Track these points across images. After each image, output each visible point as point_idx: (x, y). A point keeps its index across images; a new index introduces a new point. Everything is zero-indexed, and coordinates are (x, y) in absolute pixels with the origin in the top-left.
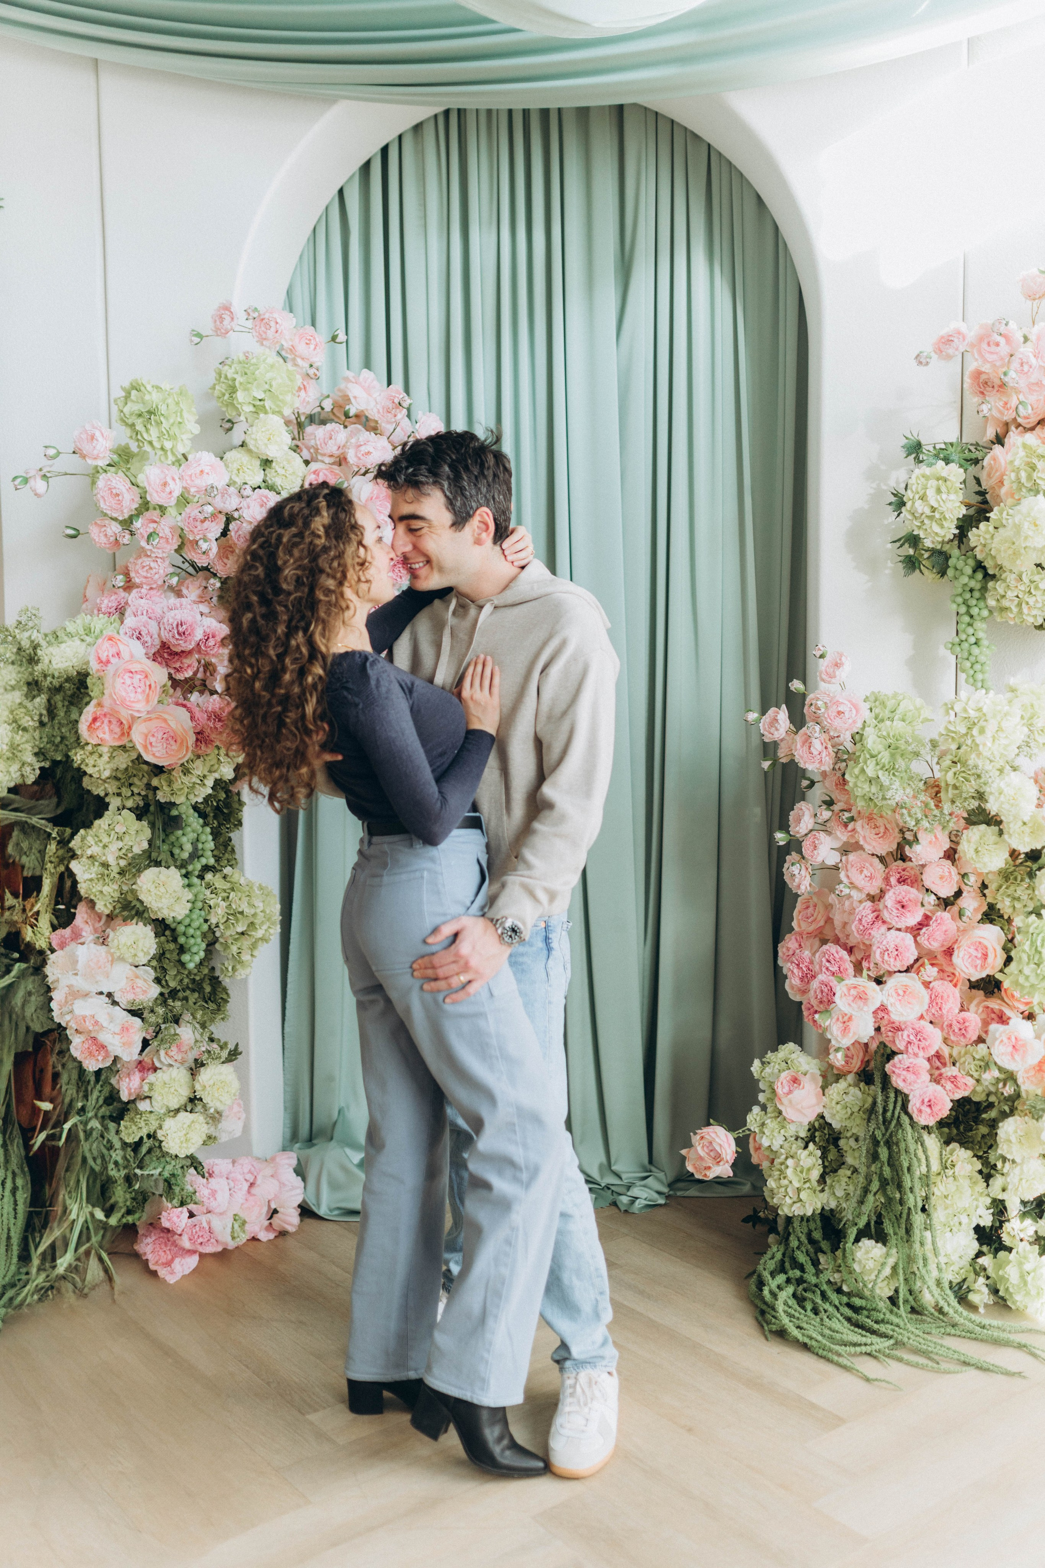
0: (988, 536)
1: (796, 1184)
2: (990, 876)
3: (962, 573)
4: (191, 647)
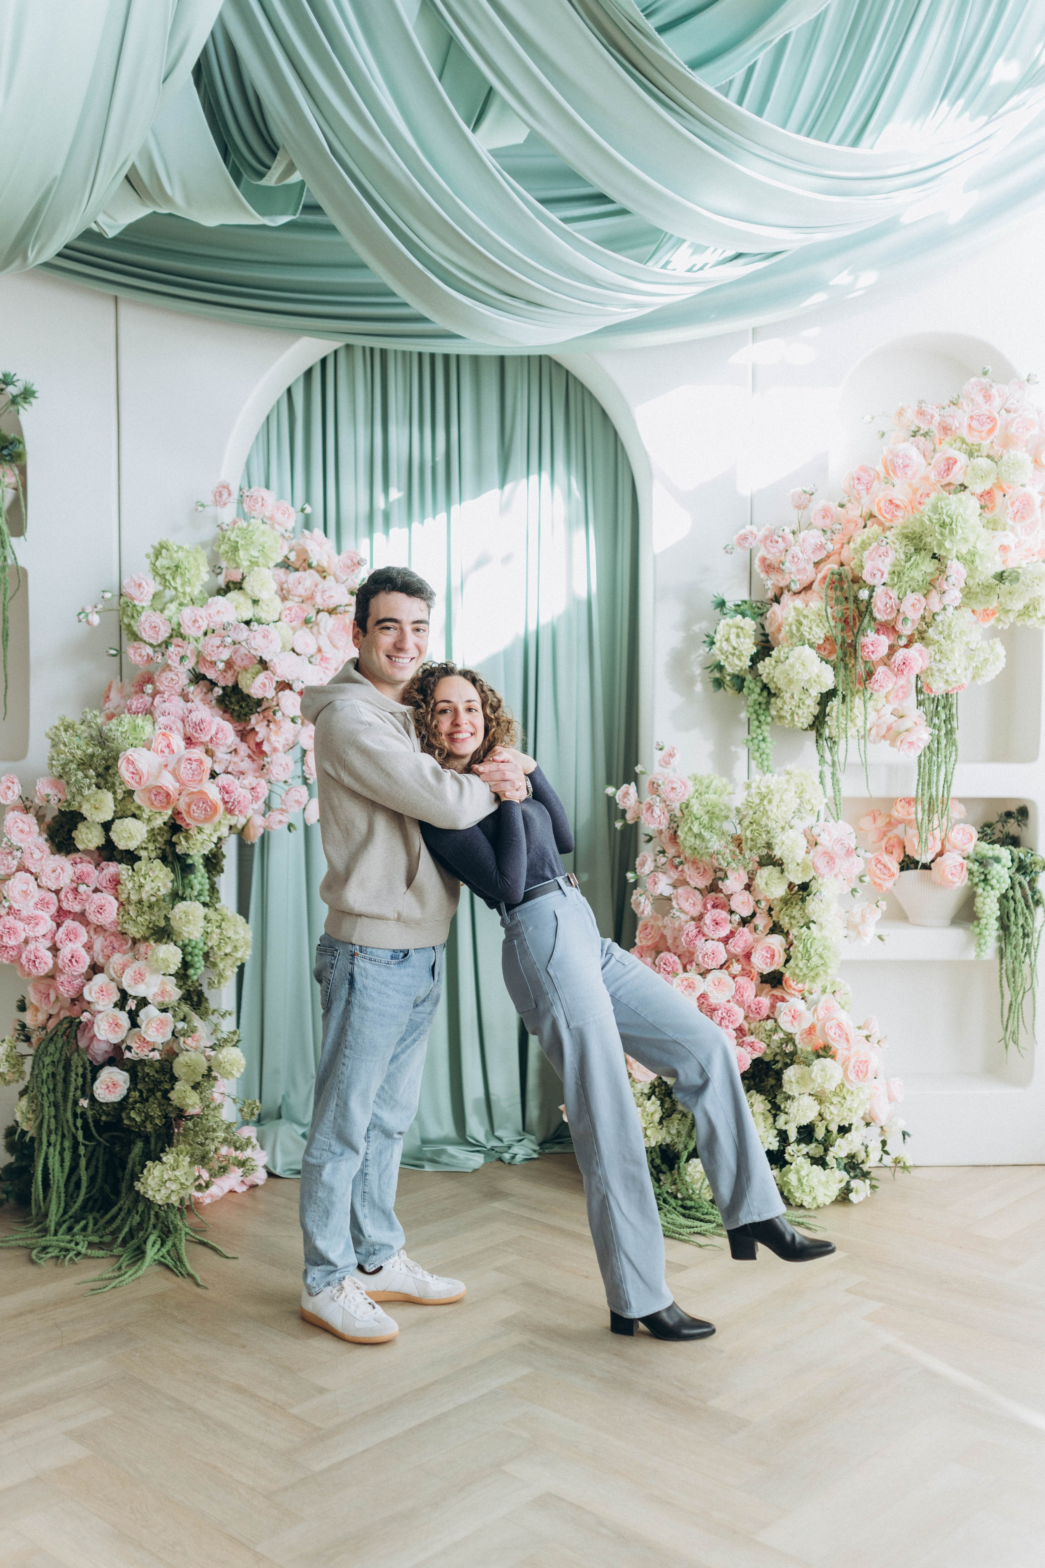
2: (775, 902)
3: (753, 692)
4: (208, 739)
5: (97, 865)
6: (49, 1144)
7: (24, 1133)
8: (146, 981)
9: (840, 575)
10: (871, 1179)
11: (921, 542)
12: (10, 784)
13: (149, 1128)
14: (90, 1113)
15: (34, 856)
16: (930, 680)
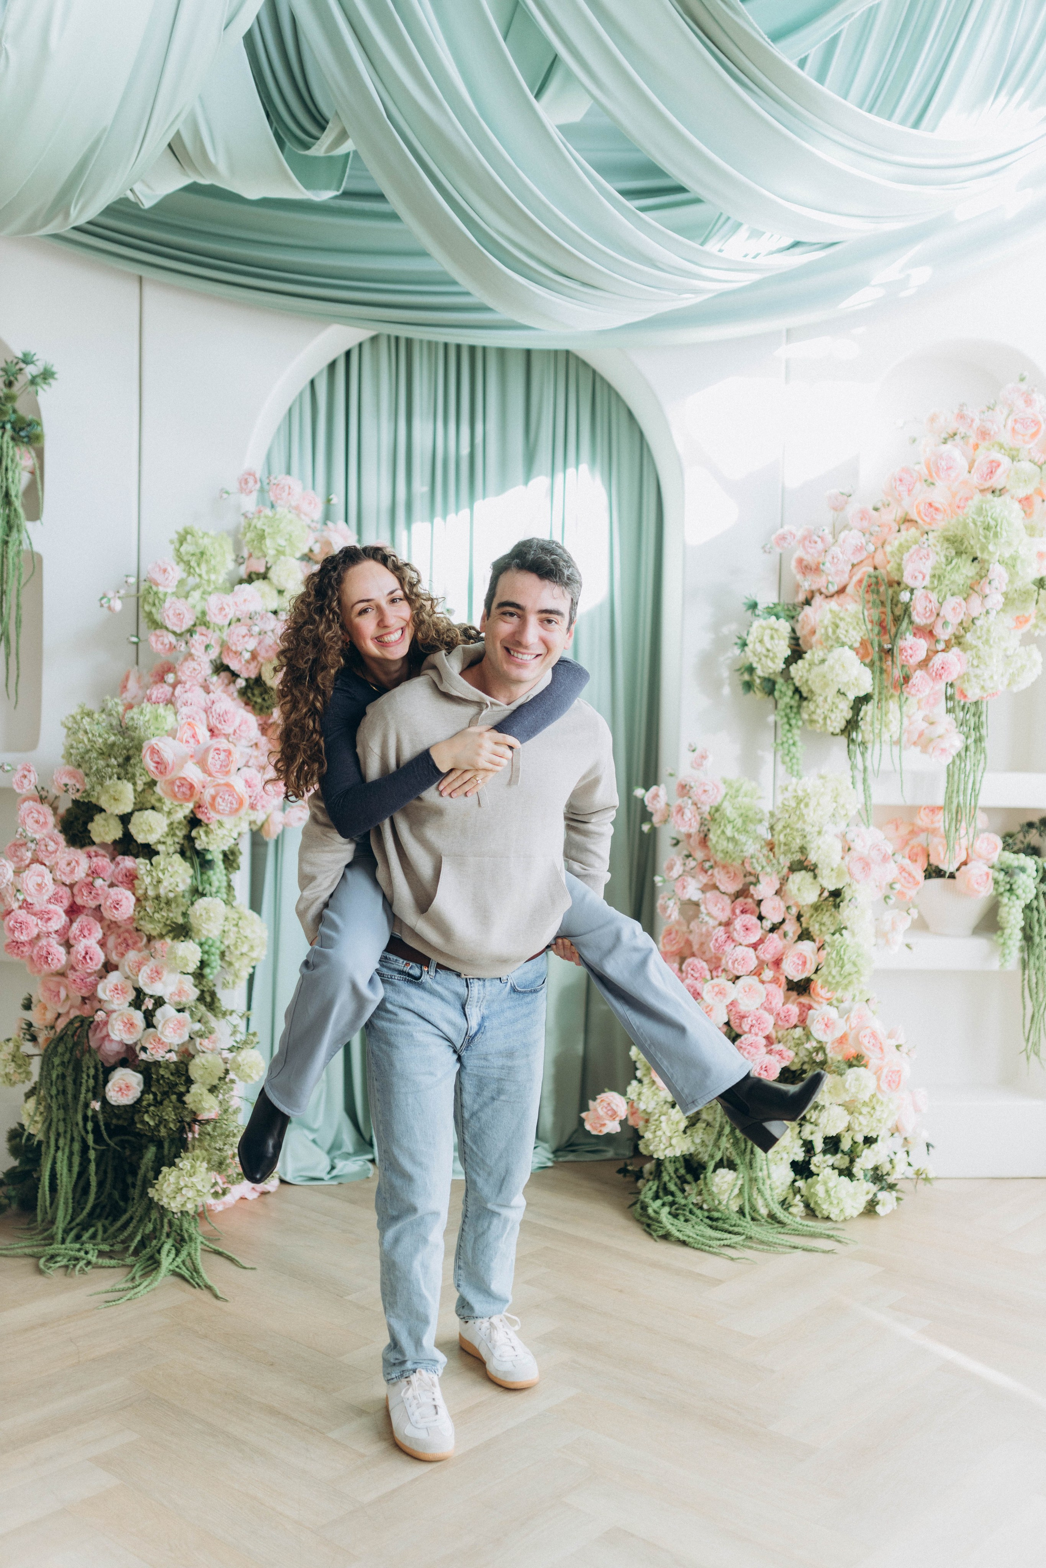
0: (804, 671)
1: (669, 1134)
2: (805, 908)
3: (785, 695)
4: (231, 731)
5: (113, 859)
6: (57, 1148)
7: (31, 1136)
8: (163, 979)
9: (877, 577)
10: (897, 1191)
11: (962, 545)
12: (26, 773)
13: (163, 1132)
14: (100, 1117)
15: (49, 848)
16: (965, 686)
